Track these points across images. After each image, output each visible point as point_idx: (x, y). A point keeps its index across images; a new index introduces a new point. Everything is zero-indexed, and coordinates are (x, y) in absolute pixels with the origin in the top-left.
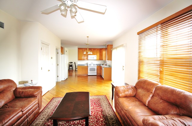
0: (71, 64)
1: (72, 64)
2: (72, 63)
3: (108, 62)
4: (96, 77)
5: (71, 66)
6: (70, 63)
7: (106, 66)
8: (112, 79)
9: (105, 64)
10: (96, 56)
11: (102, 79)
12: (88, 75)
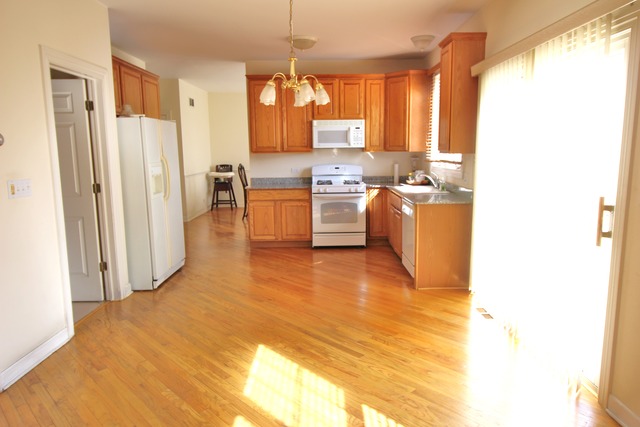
0: (223, 175)
1: (230, 174)
2: (228, 168)
3: (443, 164)
4: (361, 256)
5: (221, 185)
6: (218, 170)
7: (426, 189)
8: (475, 284)
9: (419, 179)
10: (361, 123)
11: (399, 284)
12: (315, 244)
